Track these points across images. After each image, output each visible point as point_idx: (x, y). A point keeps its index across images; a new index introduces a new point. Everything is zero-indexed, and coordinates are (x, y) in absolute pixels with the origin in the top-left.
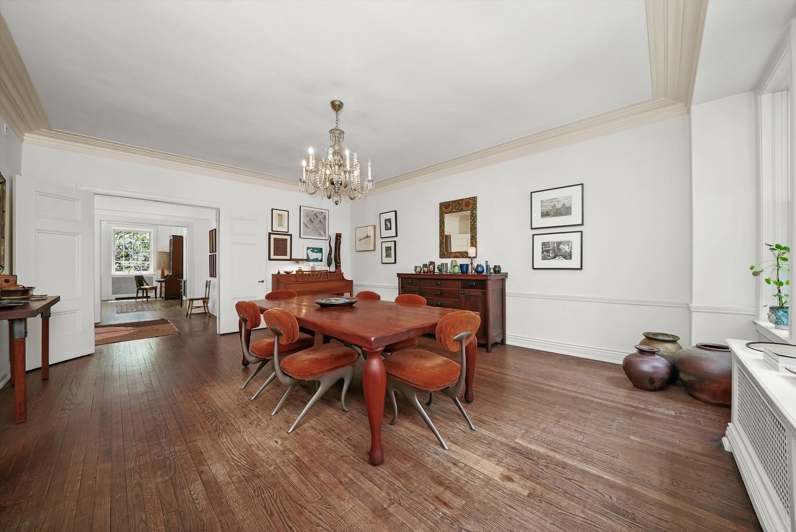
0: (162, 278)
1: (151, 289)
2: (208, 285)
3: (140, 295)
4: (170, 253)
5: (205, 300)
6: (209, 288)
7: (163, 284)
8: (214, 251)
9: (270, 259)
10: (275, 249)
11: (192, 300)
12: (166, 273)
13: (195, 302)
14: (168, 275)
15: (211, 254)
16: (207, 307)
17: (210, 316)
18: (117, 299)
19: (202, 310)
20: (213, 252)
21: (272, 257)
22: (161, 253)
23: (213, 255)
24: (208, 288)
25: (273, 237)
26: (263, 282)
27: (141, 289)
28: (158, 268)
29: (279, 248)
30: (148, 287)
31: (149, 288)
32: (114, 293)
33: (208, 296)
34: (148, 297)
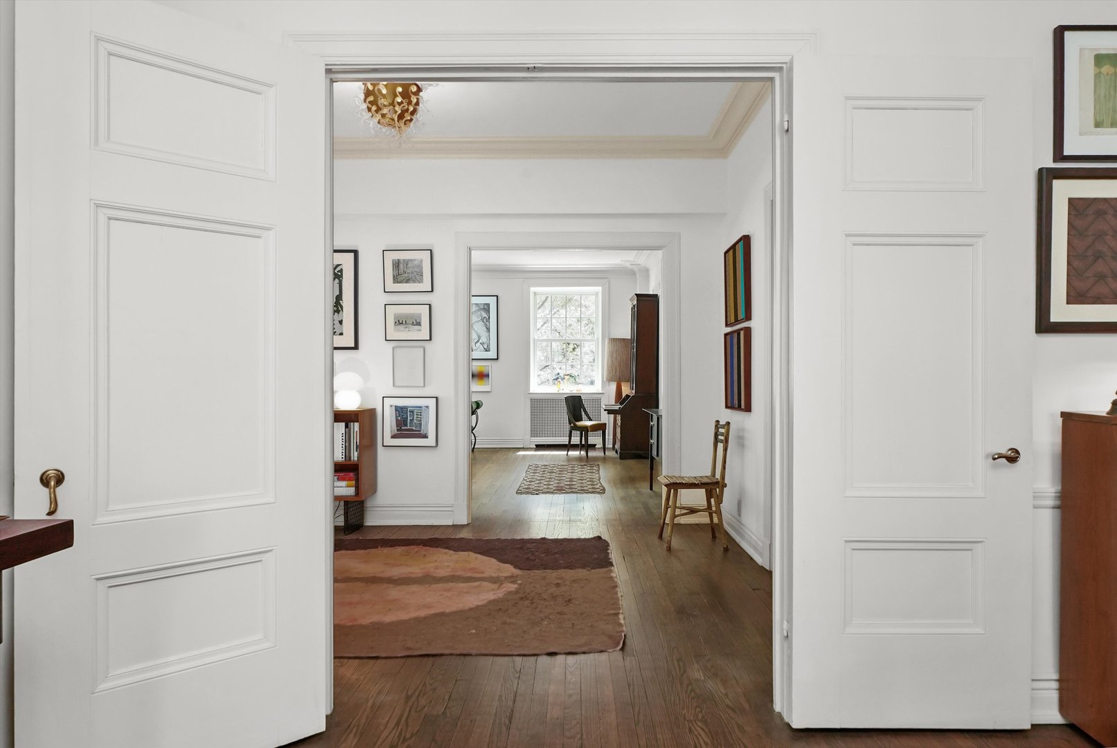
0: (616, 402)
1: (595, 428)
2: (721, 435)
3: (576, 440)
4: (631, 341)
5: (714, 488)
6: (725, 450)
7: (619, 417)
8: (742, 315)
9: (1045, 325)
10: (1076, 263)
11: (675, 486)
12: (627, 390)
13: (683, 492)
14: (627, 396)
15: (729, 330)
16: (719, 512)
17: (726, 550)
18: (539, 447)
19: (703, 519)
20: (737, 321)
21: (1061, 311)
22: (614, 341)
23: (738, 332)
24: (720, 446)
25: (1063, 191)
26: (1013, 457)
27: (576, 428)
28: (610, 380)
29: (1098, 256)
30: (589, 423)
31: (592, 426)
32: (534, 433)
33: (723, 477)
34: (590, 447)
